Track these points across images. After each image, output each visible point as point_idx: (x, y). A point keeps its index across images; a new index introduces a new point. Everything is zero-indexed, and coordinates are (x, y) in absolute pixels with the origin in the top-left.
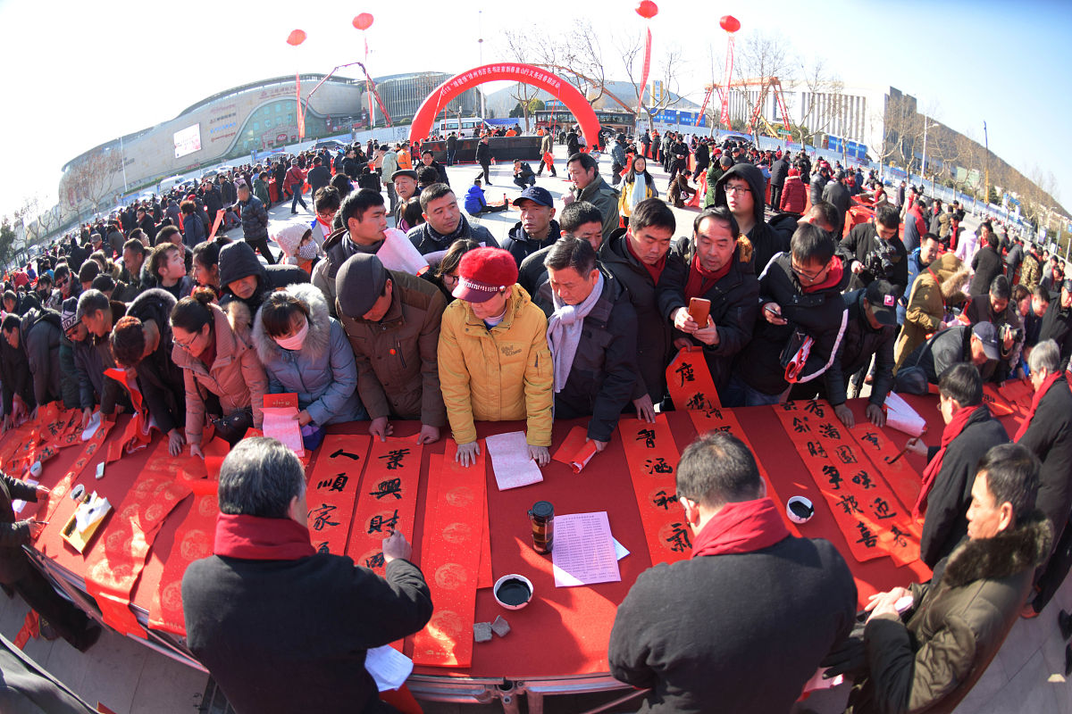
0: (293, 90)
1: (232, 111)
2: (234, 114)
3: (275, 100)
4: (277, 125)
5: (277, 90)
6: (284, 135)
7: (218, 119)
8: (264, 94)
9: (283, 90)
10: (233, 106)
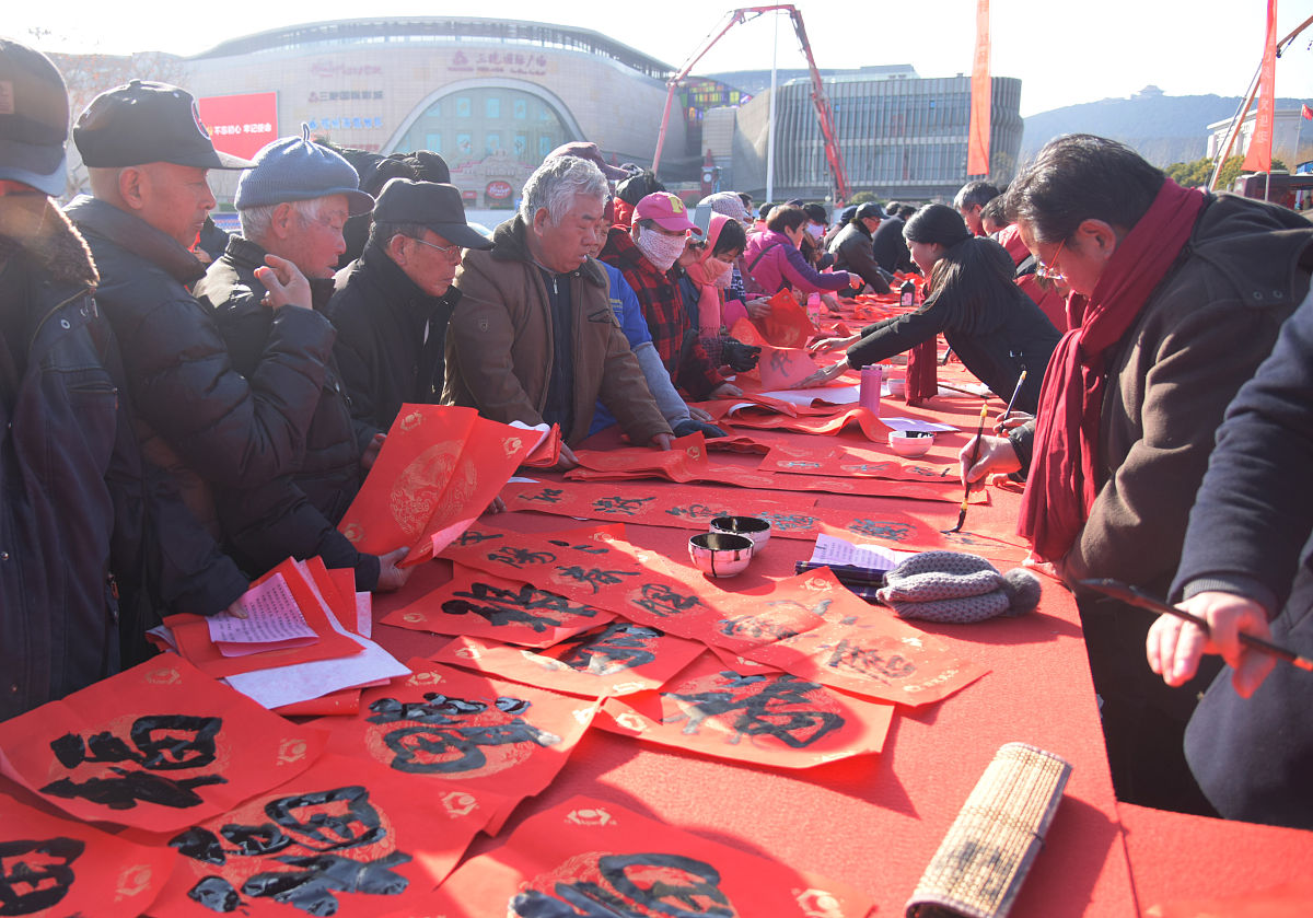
0: (536, 67)
1: (372, 84)
2: (379, 95)
3: (486, 83)
4: (488, 154)
5: (493, 58)
6: (506, 185)
7: (333, 96)
8: (460, 58)
9: (509, 59)
10: (377, 70)
